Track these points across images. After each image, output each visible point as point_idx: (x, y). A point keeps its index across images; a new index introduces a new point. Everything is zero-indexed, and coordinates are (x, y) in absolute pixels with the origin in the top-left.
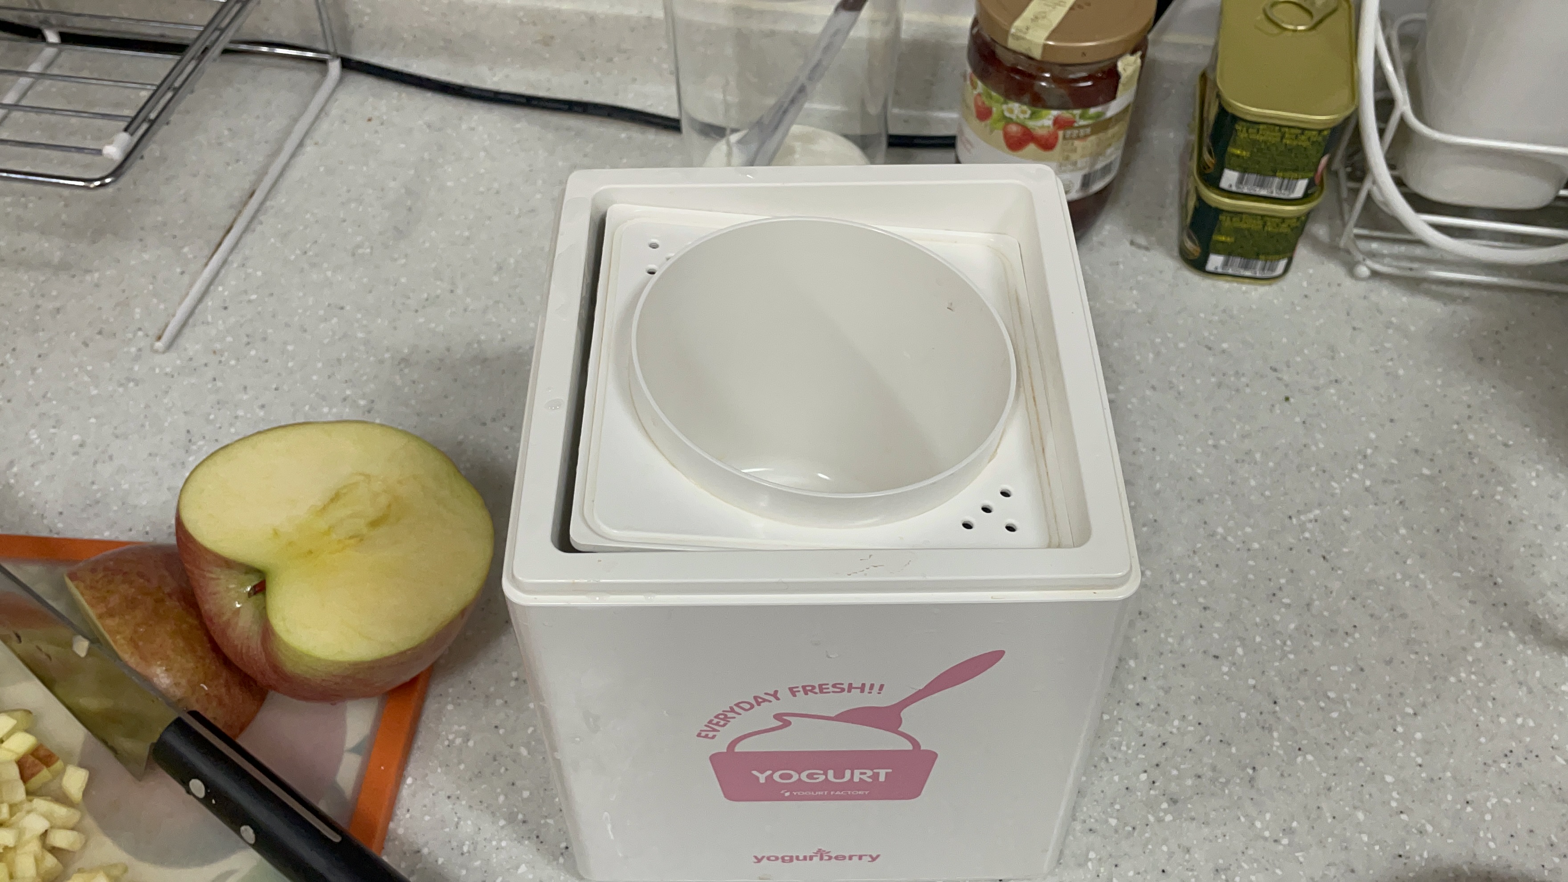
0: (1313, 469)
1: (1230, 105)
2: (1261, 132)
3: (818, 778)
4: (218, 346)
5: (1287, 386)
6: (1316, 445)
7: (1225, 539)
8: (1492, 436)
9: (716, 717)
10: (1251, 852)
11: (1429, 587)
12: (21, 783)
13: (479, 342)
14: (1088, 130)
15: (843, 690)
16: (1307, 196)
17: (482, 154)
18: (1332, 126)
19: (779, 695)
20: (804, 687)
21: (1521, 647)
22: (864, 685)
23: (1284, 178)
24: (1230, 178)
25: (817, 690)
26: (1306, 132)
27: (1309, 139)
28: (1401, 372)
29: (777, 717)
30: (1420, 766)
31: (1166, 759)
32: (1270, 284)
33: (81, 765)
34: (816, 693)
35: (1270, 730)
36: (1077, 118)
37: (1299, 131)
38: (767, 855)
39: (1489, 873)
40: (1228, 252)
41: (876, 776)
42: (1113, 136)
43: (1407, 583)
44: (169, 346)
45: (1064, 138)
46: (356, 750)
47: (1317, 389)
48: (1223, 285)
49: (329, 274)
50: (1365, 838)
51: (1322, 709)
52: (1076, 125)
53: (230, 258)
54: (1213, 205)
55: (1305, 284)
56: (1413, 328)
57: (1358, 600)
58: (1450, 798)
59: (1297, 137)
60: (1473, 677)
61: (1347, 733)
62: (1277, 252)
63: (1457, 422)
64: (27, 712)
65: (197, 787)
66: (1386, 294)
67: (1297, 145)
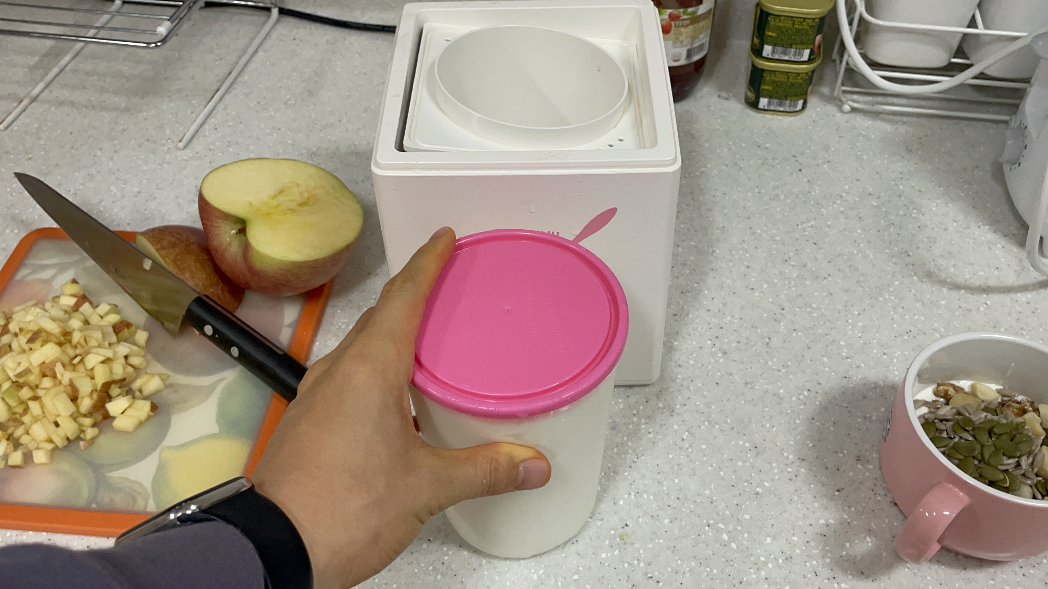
0: (812, 203)
1: (766, 7)
2: (782, 21)
4: (212, 147)
5: (800, 164)
6: (815, 192)
7: (761, 235)
8: (913, 187)
10: (765, 375)
11: (872, 256)
12: (114, 334)
13: (354, 145)
14: (688, 22)
16: (810, 60)
17: (357, 56)
18: (820, 16)
21: (920, 284)
23: (796, 49)
24: (767, 50)
26: (806, 20)
27: (808, 24)
28: (865, 157)
30: (860, 337)
31: (722, 334)
32: (795, 116)
33: (145, 329)
35: (779, 321)
36: (681, 14)
37: (802, 20)
40: (770, 96)
42: (703, 27)
43: (860, 255)
44: (185, 147)
45: (675, 26)
46: (289, 326)
47: (818, 165)
48: (768, 116)
49: (272, 113)
50: (827, 369)
51: (809, 312)
52: (681, 18)
53: (217, 106)
54: (760, 67)
55: (814, 116)
56: (873, 136)
57: (832, 263)
58: (875, 351)
59: (801, 22)
60: (892, 298)
61: (821, 323)
62: (797, 96)
63: (894, 181)
64: (116, 306)
65: (208, 330)
66: (859, 119)
67: (802, 29)
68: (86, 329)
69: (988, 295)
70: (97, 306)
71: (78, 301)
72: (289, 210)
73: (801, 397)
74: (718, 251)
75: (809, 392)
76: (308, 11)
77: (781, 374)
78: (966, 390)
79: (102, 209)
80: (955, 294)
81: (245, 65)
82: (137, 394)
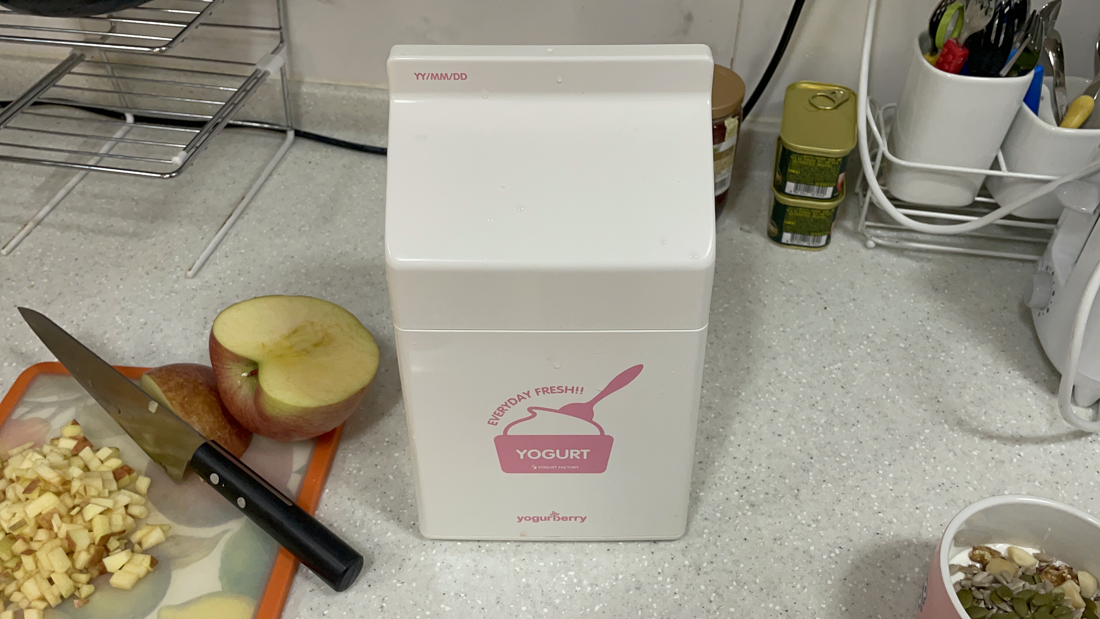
0: (839, 343)
1: (787, 145)
2: (804, 160)
3: (551, 456)
4: (222, 276)
5: (825, 302)
6: (841, 331)
7: (787, 377)
8: (941, 328)
9: (498, 409)
10: (794, 531)
11: (901, 402)
12: (114, 481)
15: (563, 391)
16: (833, 198)
17: (374, 181)
18: (843, 156)
19: (530, 394)
20: (543, 389)
21: (951, 433)
22: (573, 387)
23: (819, 186)
24: (790, 187)
25: (549, 391)
26: (829, 159)
27: (831, 163)
28: (891, 295)
29: (530, 409)
30: (891, 490)
31: (749, 485)
32: (819, 251)
33: (146, 475)
34: (549, 393)
35: (808, 471)
37: (825, 159)
38: (525, 516)
39: (928, 543)
40: (793, 231)
41: (582, 454)
42: (725, 163)
43: (889, 400)
44: (194, 276)
46: (298, 472)
47: (843, 303)
48: (792, 251)
49: (286, 240)
50: (858, 524)
51: (838, 461)
53: (229, 232)
54: (782, 203)
55: (838, 251)
56: (898, 274)
57: (861, 409)
58: (907, 506)
59: (824, 161)
60: (923, 447)
61: (851, 474)
62: (820, 231)
63: (921, 321)
64: (118, 449)
65: (214, 478)
66: (883, 256)
67: (825, 167)
68: (86, 477)
69: (1020, 445)
70: (98, 450)
71: (78, 444)
72: (304, 350)
73: (833, 555)
74: (743, 394)
75: (840, 549)
76: (325, 133)
77: (811, 529)
78: (1002, 553)
79: (106, 341)
80: (987, 444)
81: (259, 190)
82: (137, 547)
